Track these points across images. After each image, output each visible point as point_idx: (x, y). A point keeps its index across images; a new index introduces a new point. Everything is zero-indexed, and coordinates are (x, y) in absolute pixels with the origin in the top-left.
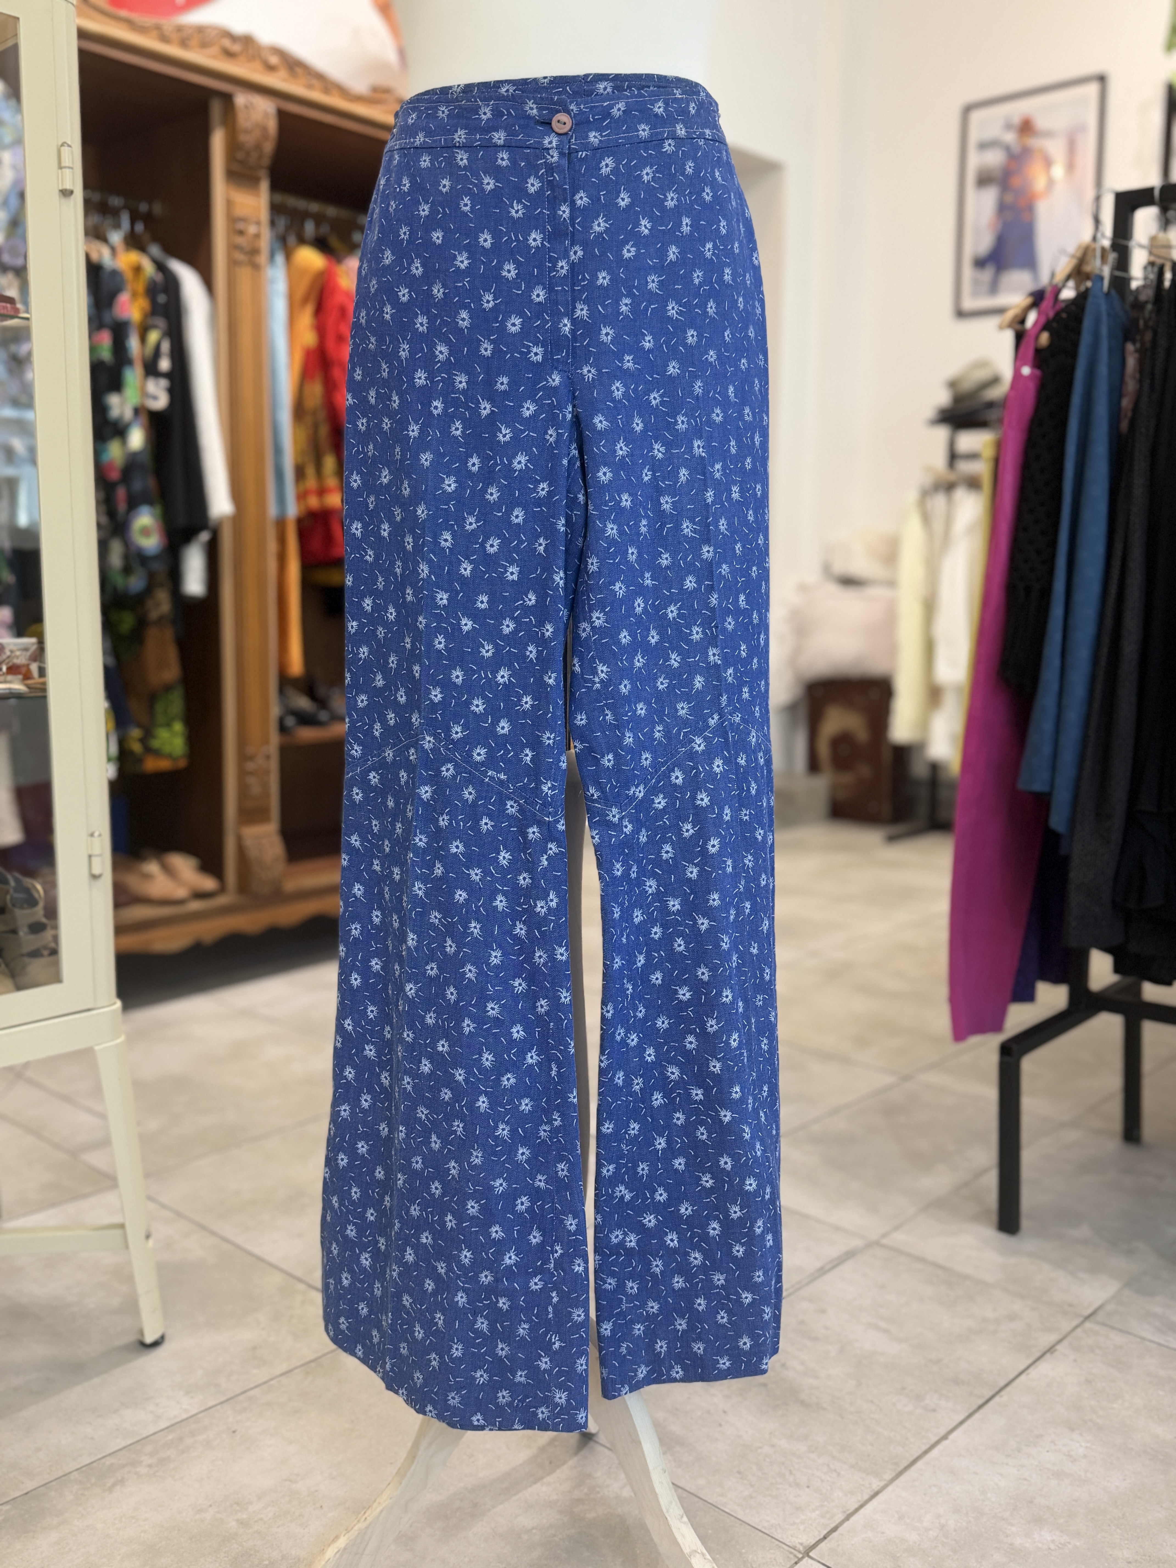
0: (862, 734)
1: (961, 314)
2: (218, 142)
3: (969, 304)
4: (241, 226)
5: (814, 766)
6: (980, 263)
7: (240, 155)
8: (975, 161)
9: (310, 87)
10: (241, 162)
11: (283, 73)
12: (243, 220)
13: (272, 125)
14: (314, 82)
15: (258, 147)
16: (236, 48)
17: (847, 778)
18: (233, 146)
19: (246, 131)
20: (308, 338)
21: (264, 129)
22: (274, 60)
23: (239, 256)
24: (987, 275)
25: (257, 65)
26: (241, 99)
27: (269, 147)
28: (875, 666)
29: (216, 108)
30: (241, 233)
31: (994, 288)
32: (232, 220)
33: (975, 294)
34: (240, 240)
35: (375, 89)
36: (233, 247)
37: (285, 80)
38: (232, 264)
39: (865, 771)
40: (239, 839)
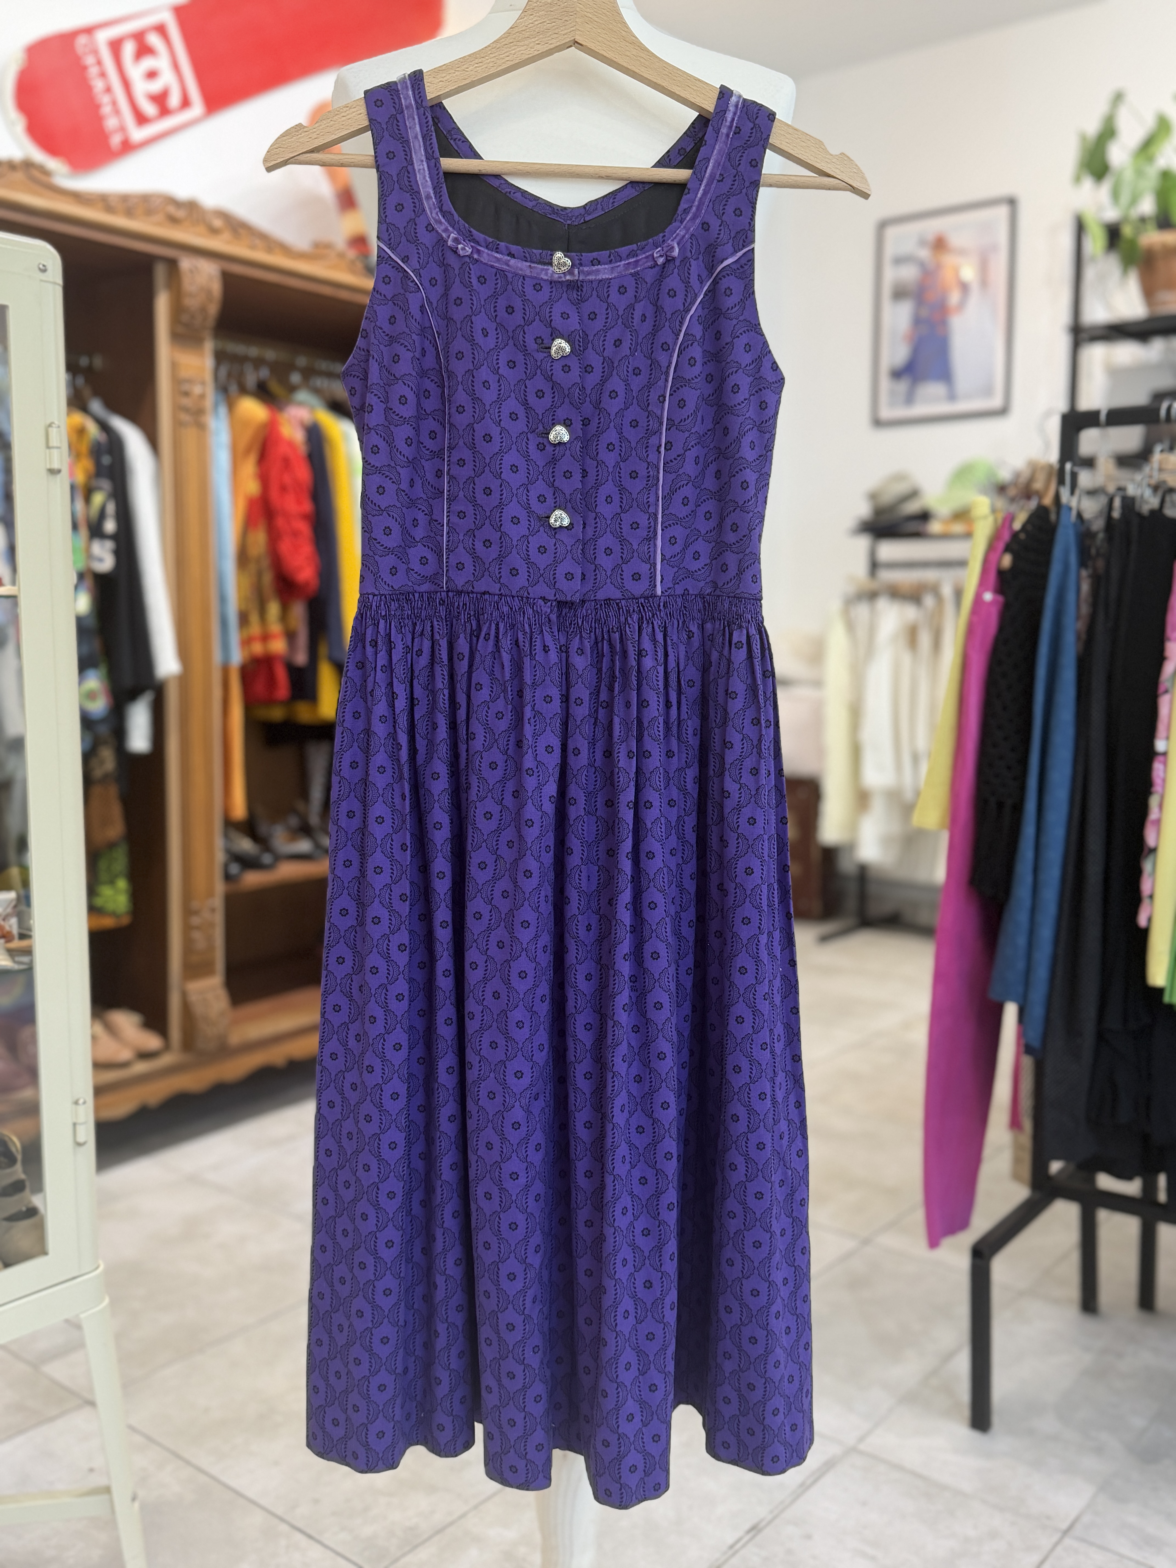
1: (878, 423)
2: (162, 305)
3: (886, 413)
4: (186, 387)
6: (897, 374)
7: (185, 318)
8: (890, 275)
9: (253, 247)
10: (186, 325)
11: (227, 235)
12: (189, 381)
13: (216, 287)
14: (258, 242)
15: (203, 310)
16: (180, 214)
18: (177, 310)
19: (191, 295)
20: (252, 487)
21: (209, 292)
22: (218, 223)
23: (185, 417)
25: (202, 230)
26: (186, 263)
27: (213, 309)
28: (803, 767)
29: (160, 272)
30: (186, 394)
31: (909, 400)
32: (177, 382)
33: (892, 404)
34: (186, 401)
36: (178, 408)
37: (229, 243)
38: (178, 424)
40: (184, 995)
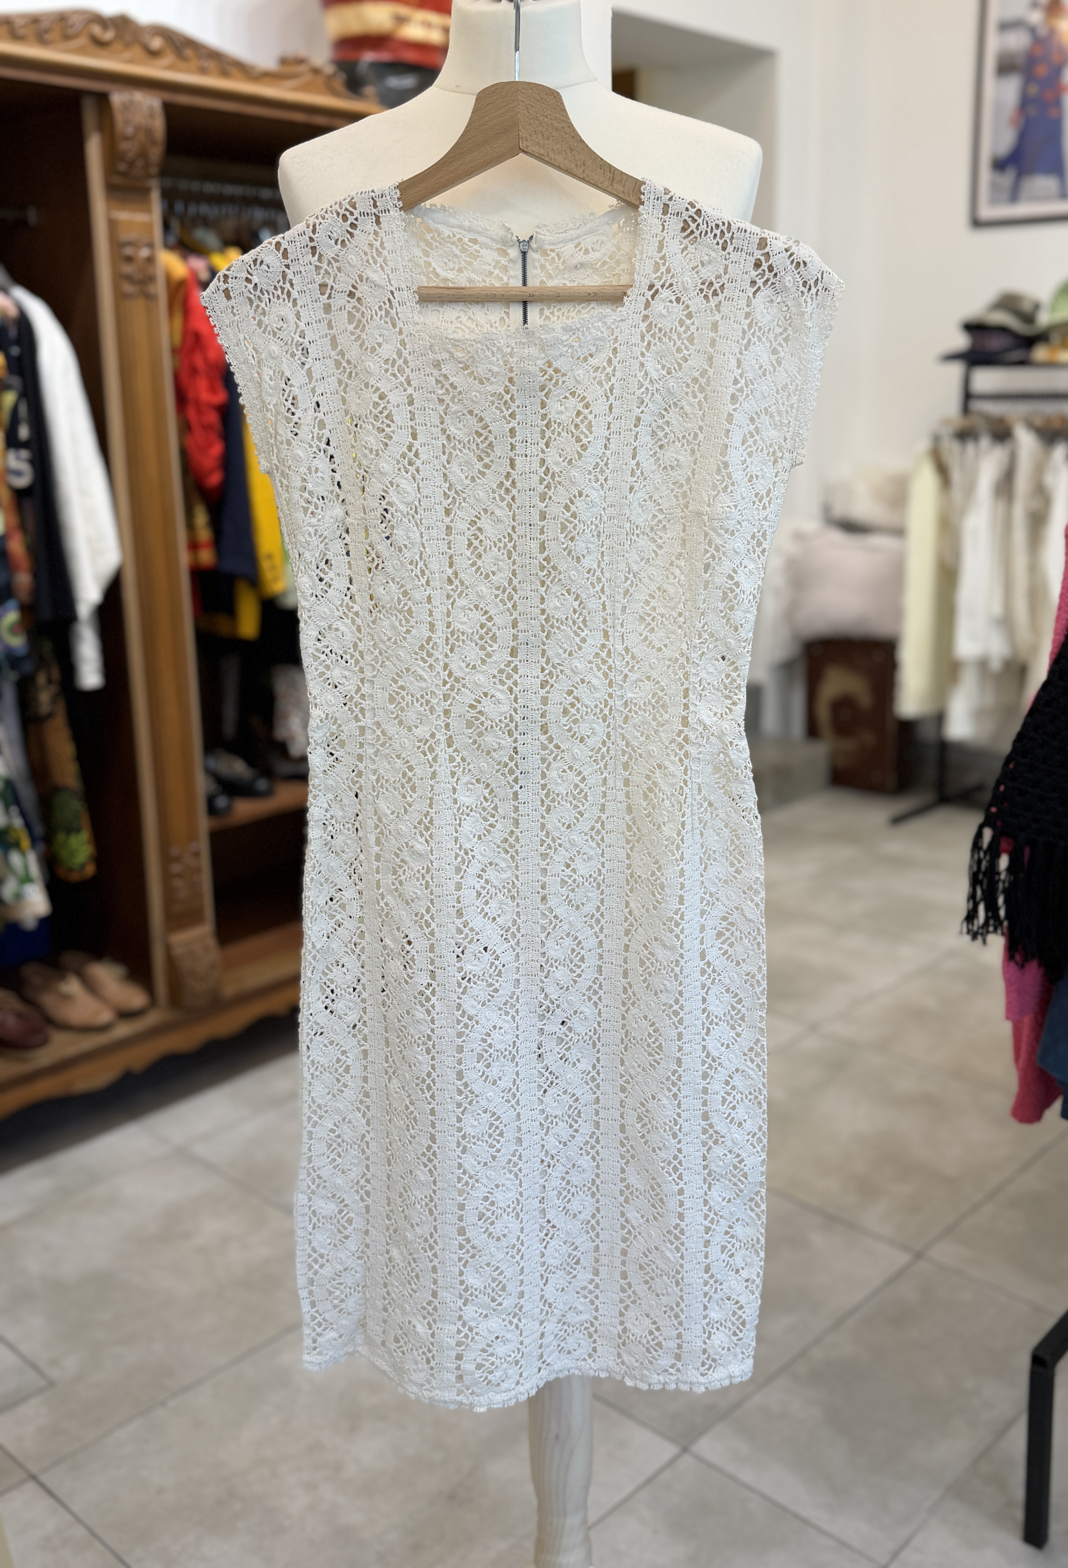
0: (865, 699)
1: (977, 223)
2: (94, 149)
3: (986, 212)
4: (128, 251)
5: (812, 730)
6: (999, 165)
7: (122, 167)
8: (994, 43)
9: (204, 72)
10: (124, 174)
11: (169, 58)
12: (129, 244)
13: (159, 125)
14: (211, 64)
15: (143, 154)
16: (109, 35)
17: (849, 745)
18: (112, 156)
19: (126, 138)
21: (149, 132)
22: (156, 43)
23: (128, 288)
24: (1007, 179)
25: (137, 51)
26: (118, 98)
27: (156, 153)
28: (879, 628)
29: (89, 111)
30: (129, 259)
31: (1014, 196)
32: (116, 245)
33: (994, 201)
34: (128, 269)
35: (284, 61)
36: (118, 278)
37: (170, 68)
38: (120, 297)
39: (868, 738)
40: (168, 948)
